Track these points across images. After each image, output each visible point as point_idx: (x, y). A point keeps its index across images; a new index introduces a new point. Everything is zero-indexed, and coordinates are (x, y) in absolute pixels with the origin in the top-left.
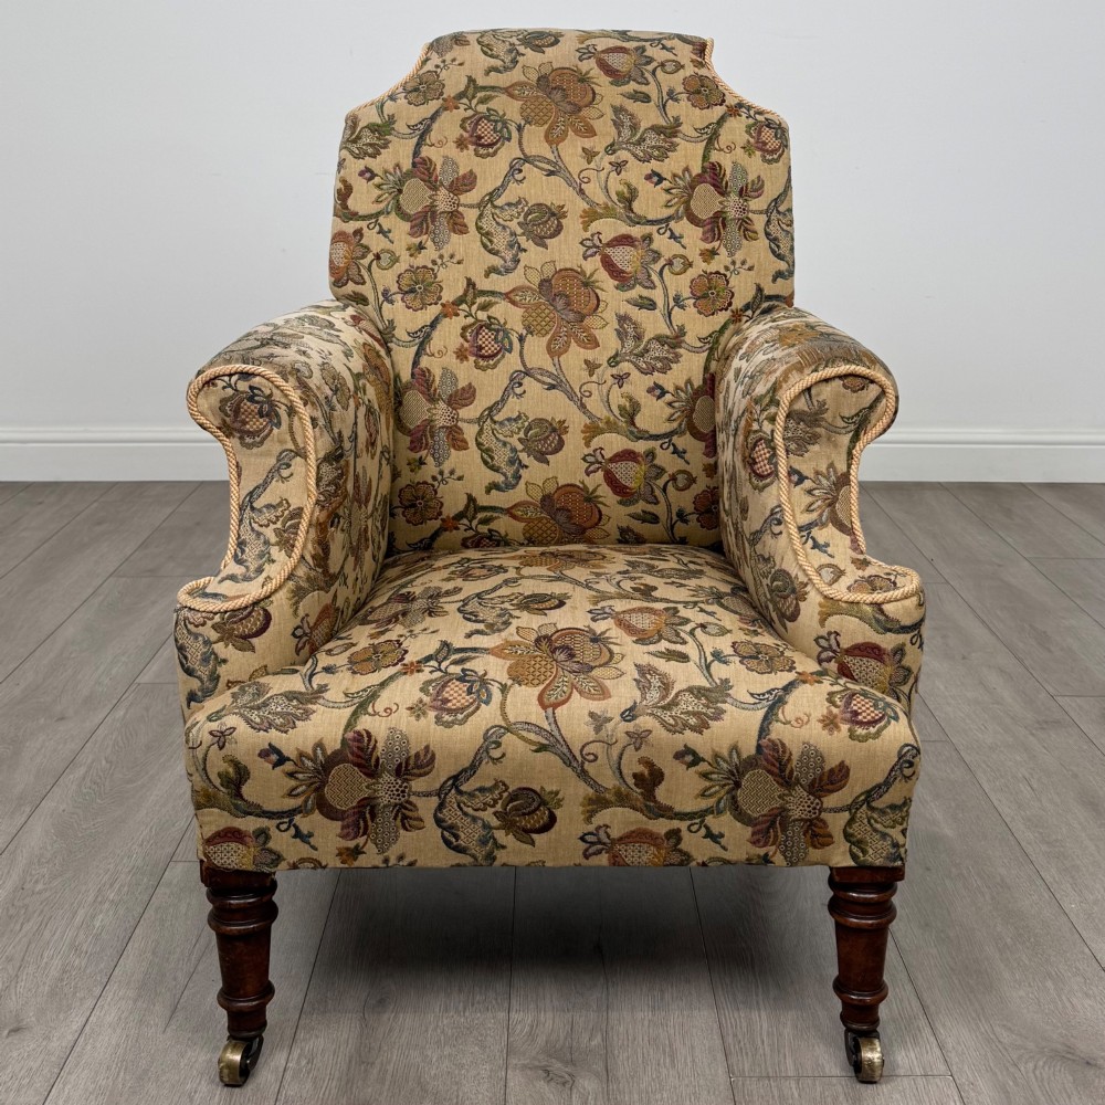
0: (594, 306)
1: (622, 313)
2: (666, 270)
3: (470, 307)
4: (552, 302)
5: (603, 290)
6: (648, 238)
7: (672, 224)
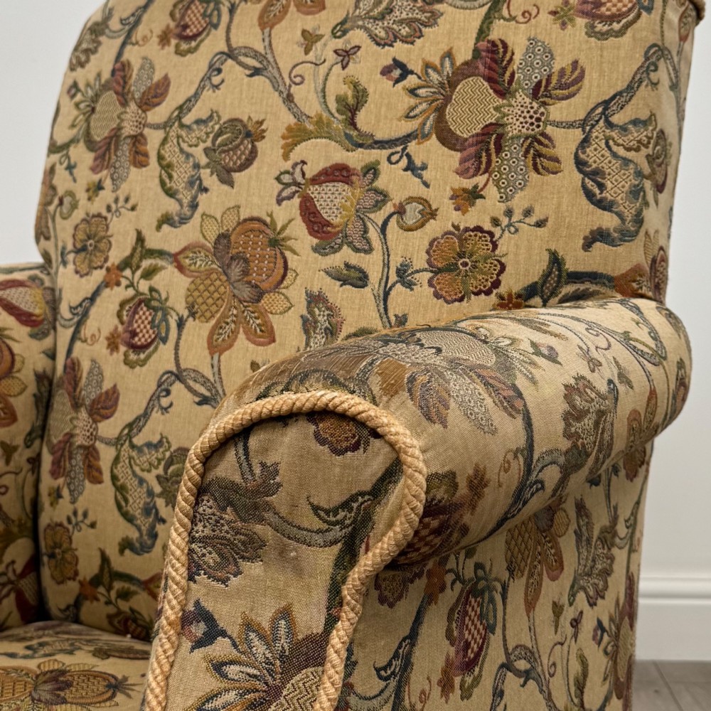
0: (279, 278)
1: (316, 290)
2: (393, 222)
3: (133, 273)
4: (225, 269)
5: (294, 252)
6: (372, 170)
7: (412, 147)
